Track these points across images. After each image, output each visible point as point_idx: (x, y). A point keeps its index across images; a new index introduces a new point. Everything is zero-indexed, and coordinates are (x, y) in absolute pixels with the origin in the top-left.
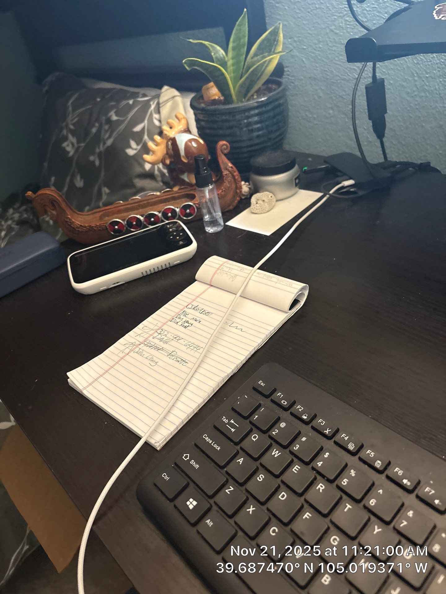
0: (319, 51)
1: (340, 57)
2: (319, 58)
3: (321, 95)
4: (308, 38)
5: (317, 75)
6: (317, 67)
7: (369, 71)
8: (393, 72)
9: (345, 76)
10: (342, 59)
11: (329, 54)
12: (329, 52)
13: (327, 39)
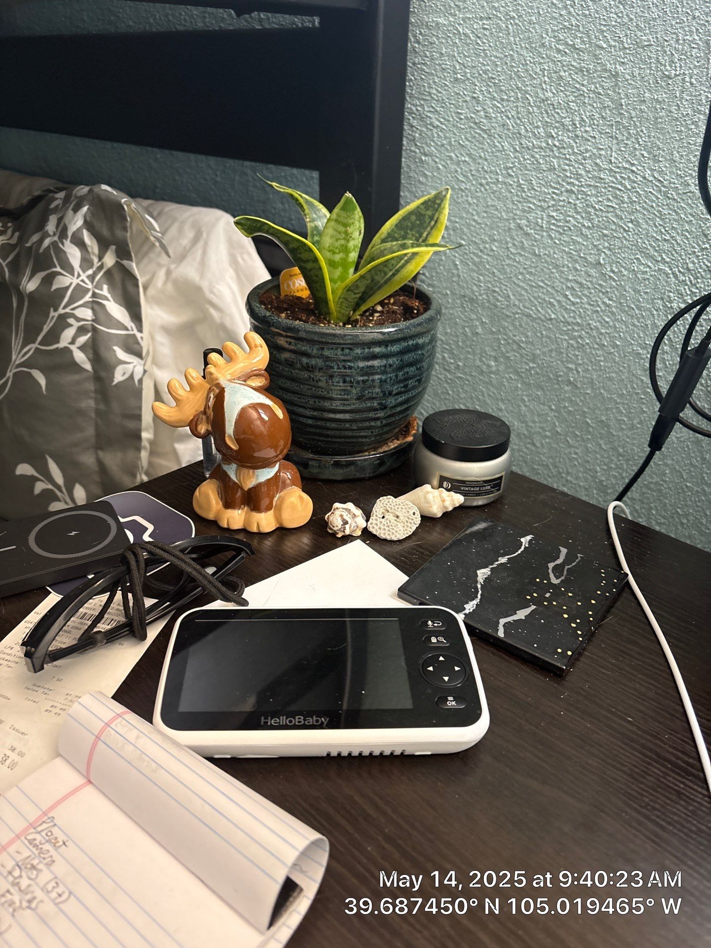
0: (488, 255)
1: (528, 276)
2: (488, 267)
3: (480, 330)
4: (472, 228)
5: (476, 294)
6: (479, 281)
7: (578, 313)
8: (624, 327)
9: (532, 310)
10: (530, 280)
11: (508, 265)
12: (508, 262)
13: (508, 240)
